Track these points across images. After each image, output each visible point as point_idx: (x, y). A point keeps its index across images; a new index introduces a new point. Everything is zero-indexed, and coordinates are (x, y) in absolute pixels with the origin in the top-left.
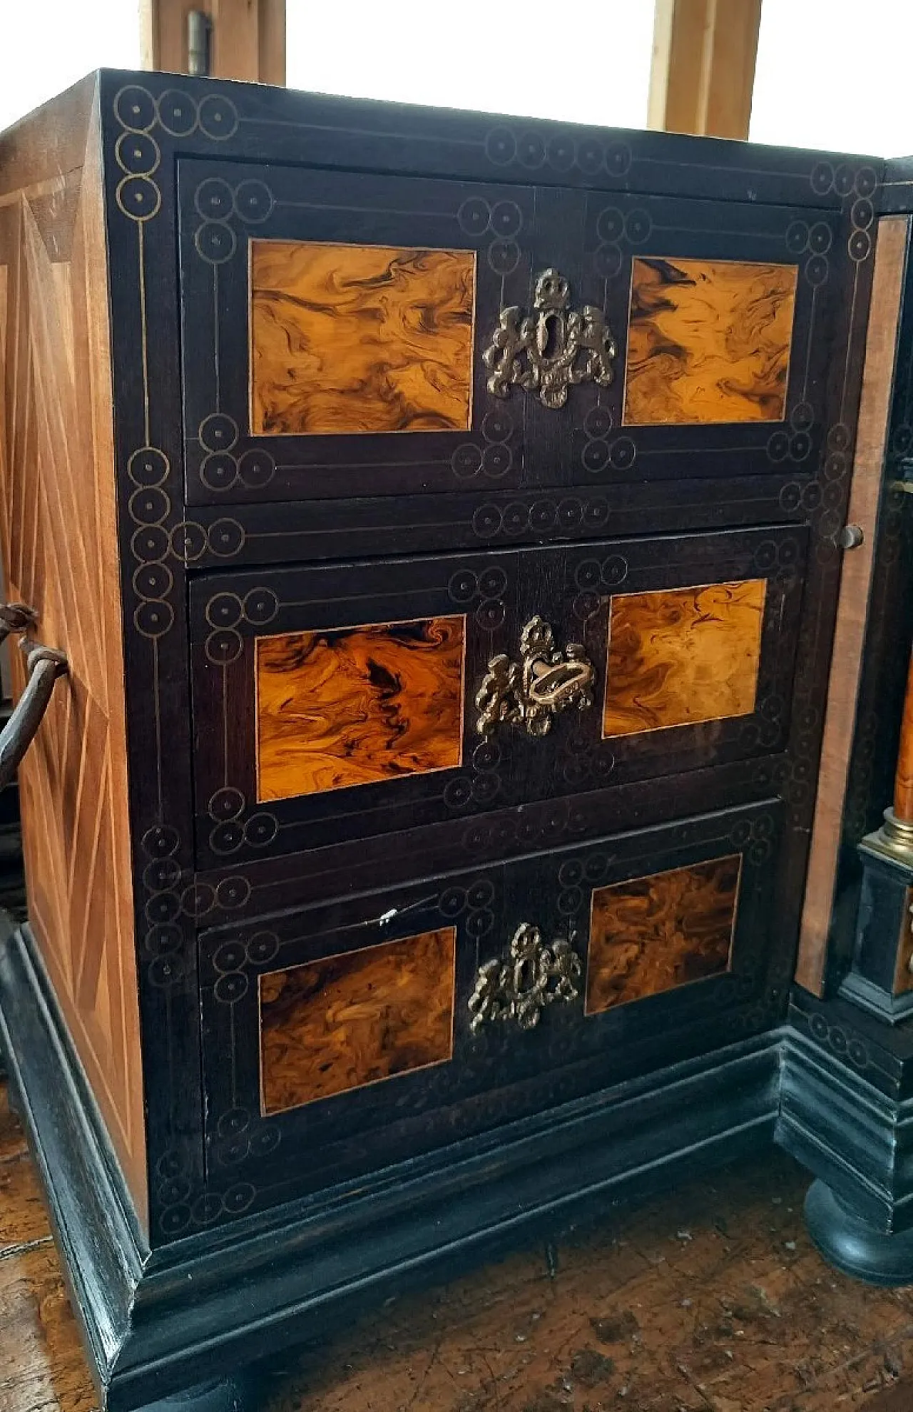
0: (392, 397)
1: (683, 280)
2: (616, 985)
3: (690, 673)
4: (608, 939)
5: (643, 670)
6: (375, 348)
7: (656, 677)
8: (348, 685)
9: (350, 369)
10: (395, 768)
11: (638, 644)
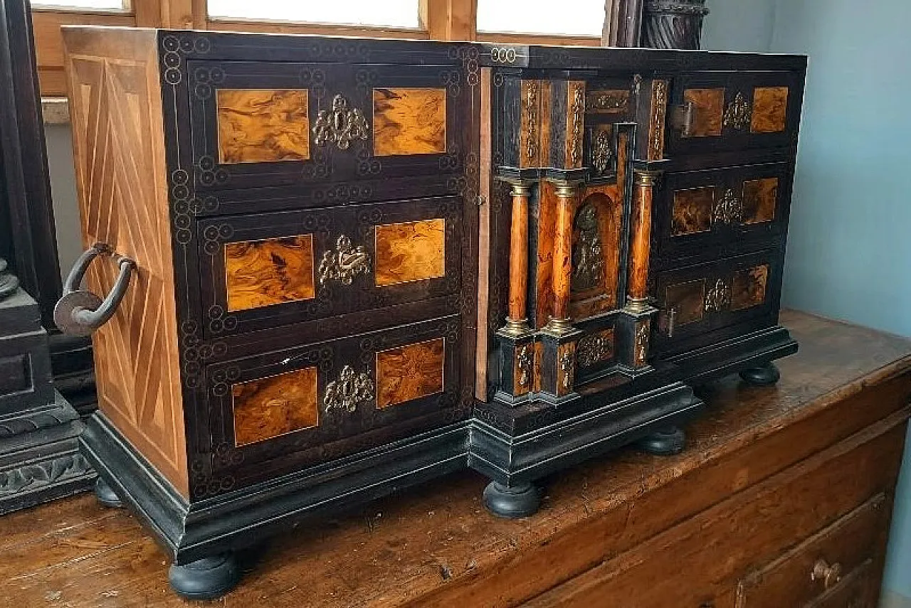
0: (275, 147)
1: (395, 96)
2: (390, 395)
3: (414, 259)
4: (386, 374)
5: (393, 256)
6: (268, 128)
7: (399, 260)
8: (263, 263)
9: (258, 137)
10: (286, 299)
11: (389, 247)
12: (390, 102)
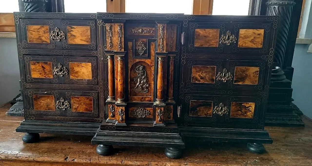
0: (41, 39)
1: (74, 28)
2: (76, 109)
3: (82, 73)
4: (74, 103)
5: (75, 71)
6: (39, 35)
7: (77, 73)
8: (40, 67)
9: (37, 37)
10: (45, 77)
11: (74, 68)
12: (72, 29)
